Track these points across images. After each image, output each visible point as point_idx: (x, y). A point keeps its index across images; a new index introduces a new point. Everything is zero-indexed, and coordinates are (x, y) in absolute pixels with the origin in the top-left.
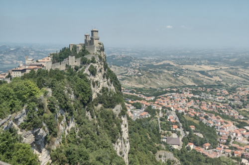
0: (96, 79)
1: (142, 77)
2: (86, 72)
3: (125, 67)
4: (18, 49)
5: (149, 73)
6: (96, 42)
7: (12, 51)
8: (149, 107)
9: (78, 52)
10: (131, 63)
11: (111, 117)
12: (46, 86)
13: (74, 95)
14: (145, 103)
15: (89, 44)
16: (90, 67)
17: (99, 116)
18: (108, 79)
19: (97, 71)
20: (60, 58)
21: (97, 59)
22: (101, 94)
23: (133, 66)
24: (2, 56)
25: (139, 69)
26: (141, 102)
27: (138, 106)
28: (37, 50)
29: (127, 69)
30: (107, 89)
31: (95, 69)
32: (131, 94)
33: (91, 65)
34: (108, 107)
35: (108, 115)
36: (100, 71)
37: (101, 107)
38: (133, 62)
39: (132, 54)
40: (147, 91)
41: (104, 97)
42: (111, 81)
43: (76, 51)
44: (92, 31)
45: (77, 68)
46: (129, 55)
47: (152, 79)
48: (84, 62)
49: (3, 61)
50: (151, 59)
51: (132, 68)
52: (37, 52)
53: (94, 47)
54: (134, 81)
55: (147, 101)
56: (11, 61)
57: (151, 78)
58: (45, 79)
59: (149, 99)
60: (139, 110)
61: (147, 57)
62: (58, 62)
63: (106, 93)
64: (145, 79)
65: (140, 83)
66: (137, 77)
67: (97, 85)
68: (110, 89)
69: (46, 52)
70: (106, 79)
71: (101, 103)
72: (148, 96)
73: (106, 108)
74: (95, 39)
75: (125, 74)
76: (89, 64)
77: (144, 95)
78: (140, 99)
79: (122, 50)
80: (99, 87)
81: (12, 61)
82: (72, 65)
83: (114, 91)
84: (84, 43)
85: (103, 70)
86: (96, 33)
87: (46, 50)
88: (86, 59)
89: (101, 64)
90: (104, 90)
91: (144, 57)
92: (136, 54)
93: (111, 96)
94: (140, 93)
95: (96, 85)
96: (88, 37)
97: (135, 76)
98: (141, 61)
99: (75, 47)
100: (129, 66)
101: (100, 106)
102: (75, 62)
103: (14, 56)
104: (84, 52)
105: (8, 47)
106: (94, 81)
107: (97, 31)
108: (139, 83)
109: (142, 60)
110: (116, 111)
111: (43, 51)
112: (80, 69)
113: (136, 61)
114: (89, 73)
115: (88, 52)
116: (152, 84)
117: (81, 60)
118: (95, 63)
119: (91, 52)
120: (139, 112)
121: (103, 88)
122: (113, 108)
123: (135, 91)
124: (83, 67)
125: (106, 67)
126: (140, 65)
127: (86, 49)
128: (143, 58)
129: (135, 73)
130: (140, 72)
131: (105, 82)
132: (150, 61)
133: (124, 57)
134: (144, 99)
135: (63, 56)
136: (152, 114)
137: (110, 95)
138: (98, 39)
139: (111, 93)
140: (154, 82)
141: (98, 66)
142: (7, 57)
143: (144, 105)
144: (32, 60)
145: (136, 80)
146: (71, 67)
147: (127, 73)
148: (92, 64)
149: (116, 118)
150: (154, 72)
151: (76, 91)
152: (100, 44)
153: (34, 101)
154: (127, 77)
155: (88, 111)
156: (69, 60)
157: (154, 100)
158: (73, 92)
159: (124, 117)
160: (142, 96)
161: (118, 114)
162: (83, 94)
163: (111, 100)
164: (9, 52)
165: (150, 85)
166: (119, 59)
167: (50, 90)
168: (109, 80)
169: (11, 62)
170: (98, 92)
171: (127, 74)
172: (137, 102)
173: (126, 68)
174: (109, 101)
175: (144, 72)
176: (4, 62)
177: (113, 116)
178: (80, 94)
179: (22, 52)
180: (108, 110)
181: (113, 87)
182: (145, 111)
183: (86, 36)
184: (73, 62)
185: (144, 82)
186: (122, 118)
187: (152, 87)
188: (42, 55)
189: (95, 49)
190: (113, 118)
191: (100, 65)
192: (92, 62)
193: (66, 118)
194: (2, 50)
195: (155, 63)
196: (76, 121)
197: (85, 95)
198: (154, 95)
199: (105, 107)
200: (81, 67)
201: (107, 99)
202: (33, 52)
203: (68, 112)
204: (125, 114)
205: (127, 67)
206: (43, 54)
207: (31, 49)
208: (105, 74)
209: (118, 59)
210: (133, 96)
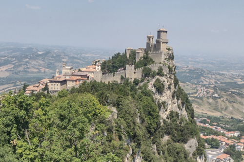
0: (163, 99)
1: (219, 100)
2: (151, 87)
3: (193, 83)
4: (47, 53)
5: (230, 95)
6: (163, 47)
7: (40, 55)
8: (231, 146)
9: (137, 60)
10: (202, 78)
11: (183, 156)
12: (109, 104)
13: (140, 119)
14: (224, 140)
15: (152, 49)
16: (155, 81)
17: (166, 152)
18: (178, 100)
19: (165, 87)
20: (113, 67)
21: (166, 71)
22: (169, 121)
23: (205, 83)
24: (28, 62)
25: (215, 88)
26: (218, 138)
27: (214, 143)
28: (72, 55)
29: (196, 88)
30: (177, 115)
31: (162, 84)
32: (202, 125)
33: (158, 79)
34: (178, 141)
35: (178, 153)
36: (169, 88)
37: (168, 140)
38: (205, 77)
39: (205, 65)
40: (227, 122)
41: (173, 126)
42: (183, 104)
43: (135, 58)
44: (159, 32)
45: (136, 82)
46: (199, 66)
47: (235, 105)
48: (147, 74)
49: (28, 68)
50: (234, 73)
51: (204, 86)
52: (71, 58)
53: (161, 53)
54: (207, 106)
55: (228, 138)
56: (37, 68)
57: (234, 102)
58: (108, 95)
59: (230, 134)
60: (215, 150)
61: (228, 71)
62: (110, 72)
63: (175, 120)
64: (223, 103)
65: (216, 109)
66: (211, 100)
67: (164, 107)
68: (181, 115)
69: (83, 58)
70: (176, 100)
71: (168, 134)
72: (229, 130)
73: (176, 142)
74: (163, 43)
75: (192, 94)
76: (153, 77)
77: (222, 127)
78: (217, 134)
79: (190, 59)
80: (166, 111)
81: (39, 69)
82: (130, 77)
83: (187, 118)
84: (146, 48)
85: (172, 87)
86: (165, 33)
87: (83, 55)
88: (150, 69)
89: (170, 77)
90: (172, 115)
91: (222, 70)
92: (211, 66)
93: (183, 125)
94: (215, 124)
95: (162, 107)
96: (151, 39)
97: (208, 98)
98: (218, 77)
99: (134, 53)
100: (198, 82)
101: (166, 138)
102: (135, 73)
103: (42, 62)
104: (147, 61)
105: (36, 50)
106: (161, 102)
107: (166, 32)
108: (214, 109)
109: (219, 74)
110: (189, 148)
111: (79, 56)
112: (141, 84)
113: (210, 76)
114: (154, 90)
115: (151, 60)
116: (234, 112)
117: (143, 71)
118: (162, 75)
119: (156, 60)
120: (214, 153)
121: (172, 112)
122: (186, 143)
123: (209, 121)
124: (145, 81)
125: (176, 83)
126: (216, 83)
127: (150, 55)
128: (221, 72)
129: (208, 93)
130: (217, 93)
131: (174, 103)
132: (232, 77)
133: (192, 69)
134: (223, 135)
135: (117, 64)
136: (237, 158)
137: (180, 123)
138: (167, 43)
139: (182, 120)
140: (238, 110)
141: (166, 80)
142: (34, 62)
143: (224, 143)
144: (71, 69)
145: (210, 104)
146: (129, 81)
147: (195, 93)
148: (158, 77)
149: (189, 158)
150: (239, 94)
151: (143, 114)
152: (169, 49)
153: (103, 123)
154: (196, 99)
155: (154, 143)
156: (127, 71)
157: (239, 138)
158: (139, 114)
159: (200, 158)
160: (219, 129)
161: (192, 152)
162: (150, 119)
163: (182, 131)
164: (36, 56)
165: (231, 113)
166: (185, 72)
167: (114, 110)
168: (180, 101)
169: (37, 70)
170: (165, 117)
171: (196, 95)
172: (212, 138)
173: (194, 86)
174: (180, 133)
175: (223, 93)
176: (29, 70)
177: (185, 154)
178: (146, 119)
179: (53, 57)
180: (178, 145)
181: (184, 113)
182: (224, 152)
183: (149, 38)
184: (132, 73)
185: (222, 109)
186: (198, 159)
187: (234, 117)
188: (78, 63)
189: (163, 56)
190: (185, 158)
191: (169, 80)
192: (158, 74)
193: (133, 150)
194: (28, 54)
195: (239, 80)
196: (143, 155)
197: (152, 120)
198: (238, 130)
199: (173, 140)
200: (142, 81)
201: (176, 129)
202: (67, 57)
203: (134, 142)
204: (202, 154)
205: (196, 84)
206: (79, 61)
207: (64, 53)
208: (175, 92)
209: (182, 72)
210: (206, 128)
